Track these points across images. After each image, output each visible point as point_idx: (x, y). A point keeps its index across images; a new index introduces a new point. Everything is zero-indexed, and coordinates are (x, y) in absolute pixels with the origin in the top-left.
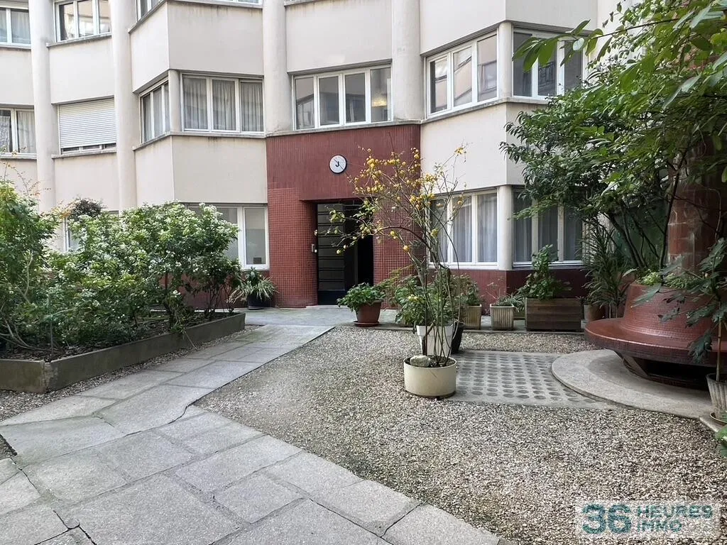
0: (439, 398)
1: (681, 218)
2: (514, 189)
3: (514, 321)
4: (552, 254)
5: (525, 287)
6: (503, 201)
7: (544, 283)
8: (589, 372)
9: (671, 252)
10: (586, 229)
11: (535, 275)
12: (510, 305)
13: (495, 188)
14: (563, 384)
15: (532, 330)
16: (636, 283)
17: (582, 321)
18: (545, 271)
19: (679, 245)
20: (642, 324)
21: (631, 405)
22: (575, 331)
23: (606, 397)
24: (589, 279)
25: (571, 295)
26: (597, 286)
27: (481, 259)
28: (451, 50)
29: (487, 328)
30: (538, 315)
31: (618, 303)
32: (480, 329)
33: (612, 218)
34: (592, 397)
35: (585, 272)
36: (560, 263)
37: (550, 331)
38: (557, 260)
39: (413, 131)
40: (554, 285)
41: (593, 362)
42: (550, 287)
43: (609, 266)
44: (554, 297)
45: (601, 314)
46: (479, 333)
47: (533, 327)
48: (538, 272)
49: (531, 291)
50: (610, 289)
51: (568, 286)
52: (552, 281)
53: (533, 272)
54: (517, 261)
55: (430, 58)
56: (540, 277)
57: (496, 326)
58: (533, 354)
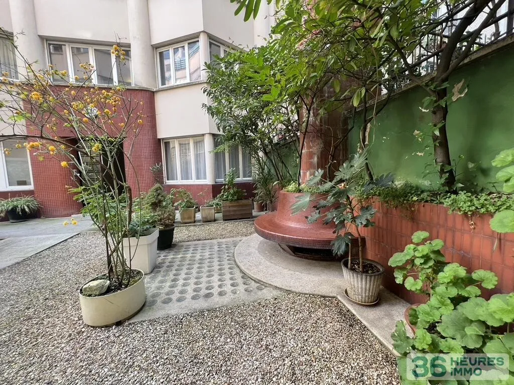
0: (119, 324)
1: (309, 147)
2: (214, 136)
3: (216, 214)
4: (236, 173)
5: (221, 194)
6: (208, 142)
7: (232, 191)
8: (259, 255)
9: (303, 170)
10: (253, 161)
11: (226, 187)
12: (212, 206)
13: (203, 135)
14: (241, 271)
15: (226, 220)
16: (284, 191)
17: (253, 211)
18: (232, 184)
19: (308, 164)
20: (289, 220)
21: (290, 289)
22: (249, 218)
23: (272, 283)
24: (256, 188)
25: (246, 198)
26: (260, 191)
27: (198, 178)
28: (172, 46)
29: (199, 221)
30: (229, 211)
31: (271, 202)
32: (194, 223)
33: (266, 153)
34: (262, 283)
35: (254, 184)
36: (241, 179)
37: (236, 219)
38: (238, 177)
39: (150, 95)
40: (237, 192)
41: (260, 243)
42: (235, 193)
43: (266, 180)
44: (238, 199)
45: (262, 208)
46: (193, 225)
47: (227, 219)
48: (228, 185)
49: (225, 197)
50: (267, 193)
51: (244, 192)
52: (235, 190)
53: (225, 185)
54: (218, 179)
55: (159, 49)
56: (229, 188)
57: (205, 220)
58: (224, 240)
